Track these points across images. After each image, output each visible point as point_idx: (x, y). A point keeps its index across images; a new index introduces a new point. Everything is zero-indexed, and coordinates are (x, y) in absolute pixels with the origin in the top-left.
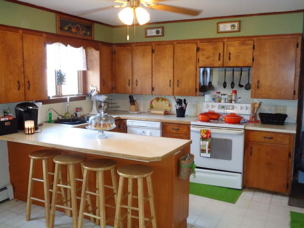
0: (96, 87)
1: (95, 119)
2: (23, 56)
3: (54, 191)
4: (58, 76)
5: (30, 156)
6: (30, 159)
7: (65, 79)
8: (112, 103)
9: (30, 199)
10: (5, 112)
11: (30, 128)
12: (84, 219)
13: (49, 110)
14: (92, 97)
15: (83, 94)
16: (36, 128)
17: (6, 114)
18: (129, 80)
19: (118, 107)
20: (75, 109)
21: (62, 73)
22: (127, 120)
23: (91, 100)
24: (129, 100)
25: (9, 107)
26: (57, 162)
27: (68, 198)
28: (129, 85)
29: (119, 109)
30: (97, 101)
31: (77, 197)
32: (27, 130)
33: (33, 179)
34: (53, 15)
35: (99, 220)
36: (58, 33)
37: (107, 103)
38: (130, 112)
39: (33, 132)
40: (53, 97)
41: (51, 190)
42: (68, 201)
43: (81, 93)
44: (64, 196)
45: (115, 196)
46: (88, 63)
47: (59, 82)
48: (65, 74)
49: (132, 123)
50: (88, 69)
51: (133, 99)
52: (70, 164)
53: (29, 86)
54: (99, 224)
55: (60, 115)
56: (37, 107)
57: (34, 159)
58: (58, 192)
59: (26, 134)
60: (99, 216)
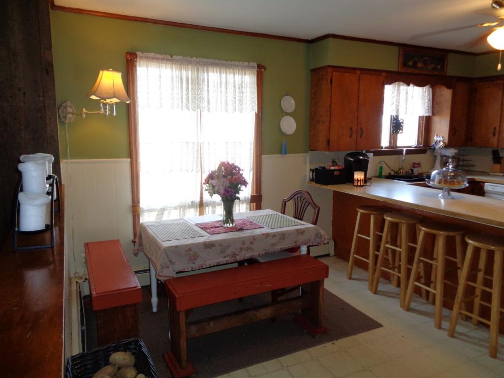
0: (443, 137)
1: (438, 174)
2: (358, 100)
3: (380, 254)
4: (393, 123)
5: (357, 209)
6: (357, 212)
7: (402, 127)
8: (463, 160)
9: (353, 257)
10: (333, 162)
11: (359, 179)
12: (414, 294)
13: (379, 163)
14: (435, 151)
15: (424, 146)
16: (366, 180)
17: (335, 163)
18: (495, 128)
19: (473, 166)
20: (412, 164)
21: (399, 119)
22: (486, 184)
23: (434, 154)
24: (492, 157)
25: (338, 157)
26: (388, 219)
27: (396, 265)
28: (494, 135)
29: (474, 169)
30: (442, 156)
31: (409, 266)
32: (356, 182)
33: (359, 235)
34: (396, 48)
35: (434, 295)
36: (399, 71)
37: (457, 159)
38: (491, 173)
39: (362, 184)
40: (386, 148)
41: (376, 253)
42: (396, 267)
43: (421, 144)
44: (391, 261)
45: (459, 271)
46: (435, 106)
47: (394, 130)
48: (403, 120)
49: (494, 188)
50: (433, 114)
51: (499, 155)
52: (402, 223)
53: (362, 134)
54: (434, 303)
55: (392, 170)
56: (369, 158)
57: (362, 214)
58: (385, 256)
59: (355, 186)
60: (435, 289)
